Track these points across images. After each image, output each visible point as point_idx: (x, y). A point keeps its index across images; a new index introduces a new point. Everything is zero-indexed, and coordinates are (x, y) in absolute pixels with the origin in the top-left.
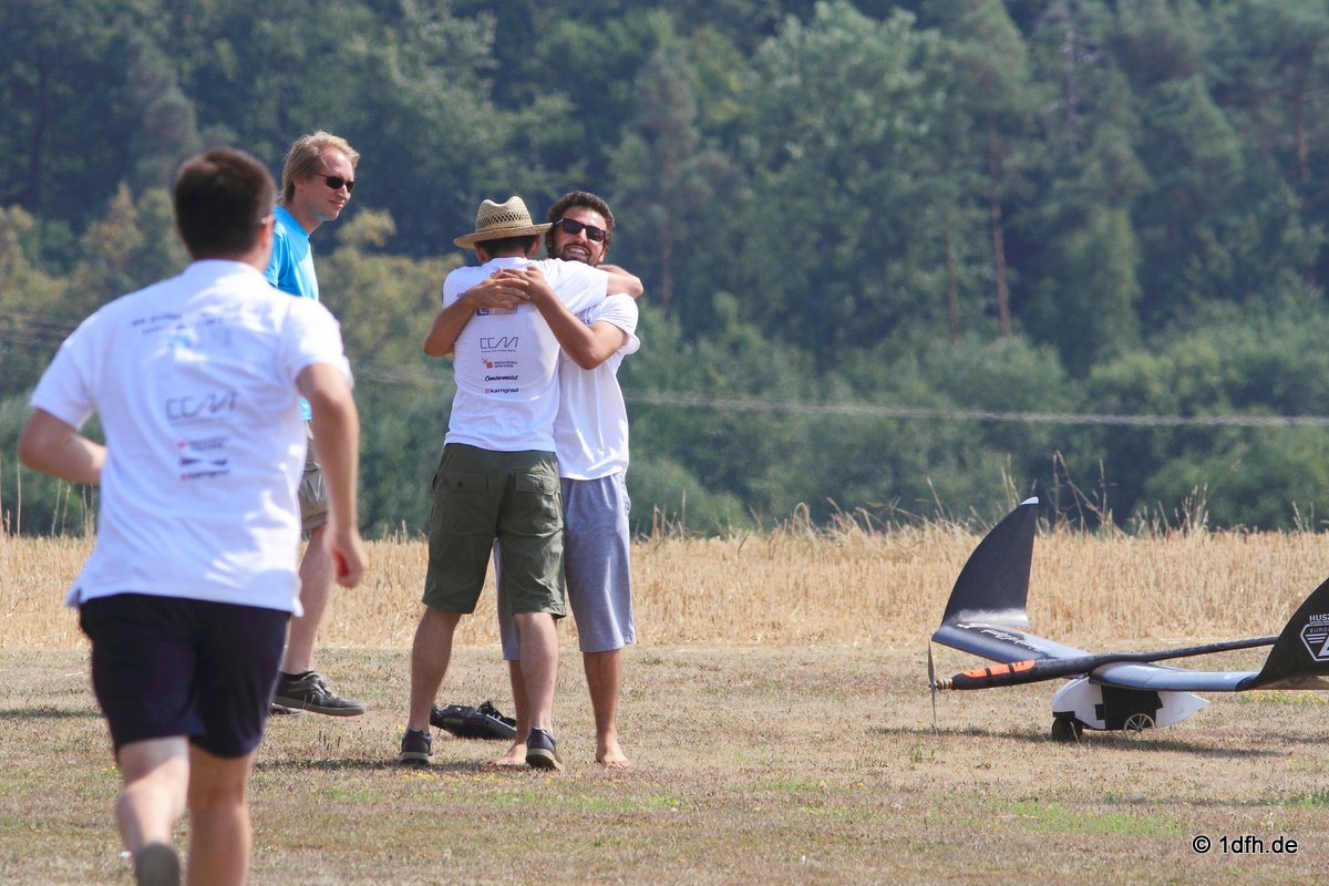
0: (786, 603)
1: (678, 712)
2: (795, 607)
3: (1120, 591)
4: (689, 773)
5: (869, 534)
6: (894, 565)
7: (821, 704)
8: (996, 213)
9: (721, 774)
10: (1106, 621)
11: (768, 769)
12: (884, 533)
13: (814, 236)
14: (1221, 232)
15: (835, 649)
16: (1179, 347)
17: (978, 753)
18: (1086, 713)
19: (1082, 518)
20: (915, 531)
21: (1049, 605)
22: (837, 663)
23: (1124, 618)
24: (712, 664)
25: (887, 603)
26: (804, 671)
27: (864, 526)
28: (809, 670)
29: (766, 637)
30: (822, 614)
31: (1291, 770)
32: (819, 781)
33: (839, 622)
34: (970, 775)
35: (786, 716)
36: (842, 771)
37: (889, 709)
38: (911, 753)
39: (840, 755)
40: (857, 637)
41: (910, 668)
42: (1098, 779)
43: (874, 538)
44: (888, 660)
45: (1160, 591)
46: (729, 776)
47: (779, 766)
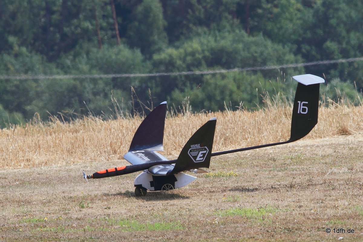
0: (31, 151)
2: (35, 152)
5: (63, 123)
6: (73, 134)
7: (46, 189)
9: (7, 218)
11: (25, 215)
12: (69, 122)
15: (51, 168)
17: (106, 203)
18: (146, 185)
19: (143, 111)
20: (81, 121)
22: (51, 173)
24: (4, 176)
25: (71, 148)
26: (39, 177)
27: (61, 120)
28: (41, 176)
29: (25, 165)
30: (46, 155)
31: (225, 201)
32: (44, 218)
33: (52, 157)
34: (103, 212)
35: (32, 194)
36: (53, 214)
37: (71, 189)
38: (80, 205)
39: (53, 208)
40: (60, 162)
41: (79, 173)
42: (151, 210)
43: (65, 124)
44: (71, 170)
45: (175, 137)
46: (11, 218)
47: (29, 213)
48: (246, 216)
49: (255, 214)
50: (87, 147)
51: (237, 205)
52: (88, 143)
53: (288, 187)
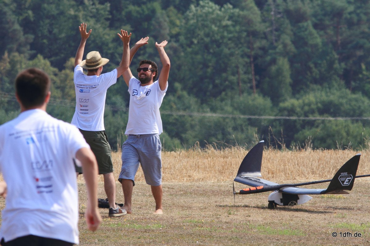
0: (192, 170)
2: (195, 171)
3: (288, 166)
4: (165, 218)
5: (216, 150)
6: (223, 159)
7: (203, 198)
8: (252, 60)
9: (174, 218)
10: (283, 175)
11: (187, 217)
12: (220, 150)
13: (201, 66)
14: (316, 65)
15: (206, 183)
16: (304, 98)
17: (247, 212)
18: (278, 201)
19: (277, 146)
20: (229, 149)
21: (267, 170)
22: (207, 187)
23: (289, 174)
24: (172, 187)
25: (221, 170)
27: (215, 148)
28: (199, 189)
29: (187, 179)
30: (203, 173)
31: (335, 217)
32: (202, 220)
33: (208, 175)
34: (245, 218)
35: (193, 202)
36: (208, 217)
37: (222, 200)
38: (228, 212)
39: (208, 213)
40: (213, 179)
41: (228, 188)
42: (281, 219)
43: (218, 151)
44: (222, 186)
45: (299, 166)
46: (176, 219)
47: (190, 216)
48: (351, 229)
49: (358, 228)
50: (233, 169)
51: (344, 221)
52: (234, 166)
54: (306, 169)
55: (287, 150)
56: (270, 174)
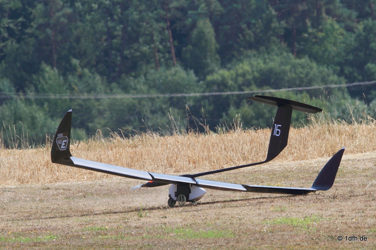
1: (56, 206)
3: (212, 153)
4: (60, 227)
5: (124, 139)
6: (132, 149)
7: (107, 200)
8: (169, 24)
9: (71, 226)
10: (208, 164)
11: (88, 223)
12: (129, 138)
13: (104, 37)
14: (249, 25)
15: (112, 180)
16: (237, 67)
17: (162, 213)
19: (198, 128)
20: (140, 137)
21: (187, 160)
22: (112, 185)
23: (214, 162)
24: (68, 188)
25: (130, 162)
27: (121, 136)
28: (102, 188)
29: (88, 177)
31: (273, 211)
32: (106, 226)
34: (160, 221)
35: (94, 205)
36: (114, 222)
37: (130, 200)
38: (138, 214)
39: (114, 217)
42: (205, 219)
43: (125, 140)
45: (226, 152)
46: (74, 227)
47: (92, 222)
48: (292, 225)
49: (301, 222)
50: (145, 161)
51: (284, 215)
52: (146, 157)
53: (331, 198)
54: (236, 155)
55: (211, 132)
56: (191, 163)
